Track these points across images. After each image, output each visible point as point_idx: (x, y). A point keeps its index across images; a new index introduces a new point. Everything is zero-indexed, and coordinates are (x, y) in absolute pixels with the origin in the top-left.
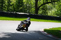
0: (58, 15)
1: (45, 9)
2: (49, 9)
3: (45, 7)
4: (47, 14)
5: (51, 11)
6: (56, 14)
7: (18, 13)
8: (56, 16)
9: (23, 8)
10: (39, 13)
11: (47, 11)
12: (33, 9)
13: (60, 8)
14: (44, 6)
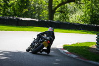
0: (86, 21)
1: (64, 13)
2: (72, 12)
3: (64, 8)
4: (68, 20)
5: (74, 15)
6: (83, 20)
7: (21, 18)
8: (82, 23)
9: (29, 9)
10: (54, 19)
11: (68, 15)
12: (46, 12)
13: (89, 10)
14: (63, 6)
